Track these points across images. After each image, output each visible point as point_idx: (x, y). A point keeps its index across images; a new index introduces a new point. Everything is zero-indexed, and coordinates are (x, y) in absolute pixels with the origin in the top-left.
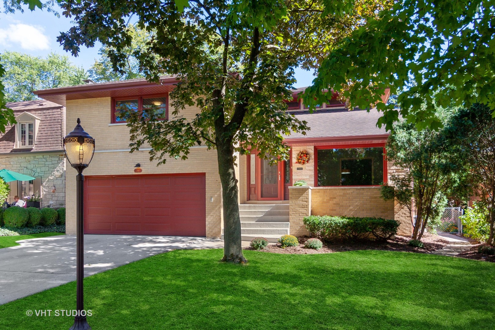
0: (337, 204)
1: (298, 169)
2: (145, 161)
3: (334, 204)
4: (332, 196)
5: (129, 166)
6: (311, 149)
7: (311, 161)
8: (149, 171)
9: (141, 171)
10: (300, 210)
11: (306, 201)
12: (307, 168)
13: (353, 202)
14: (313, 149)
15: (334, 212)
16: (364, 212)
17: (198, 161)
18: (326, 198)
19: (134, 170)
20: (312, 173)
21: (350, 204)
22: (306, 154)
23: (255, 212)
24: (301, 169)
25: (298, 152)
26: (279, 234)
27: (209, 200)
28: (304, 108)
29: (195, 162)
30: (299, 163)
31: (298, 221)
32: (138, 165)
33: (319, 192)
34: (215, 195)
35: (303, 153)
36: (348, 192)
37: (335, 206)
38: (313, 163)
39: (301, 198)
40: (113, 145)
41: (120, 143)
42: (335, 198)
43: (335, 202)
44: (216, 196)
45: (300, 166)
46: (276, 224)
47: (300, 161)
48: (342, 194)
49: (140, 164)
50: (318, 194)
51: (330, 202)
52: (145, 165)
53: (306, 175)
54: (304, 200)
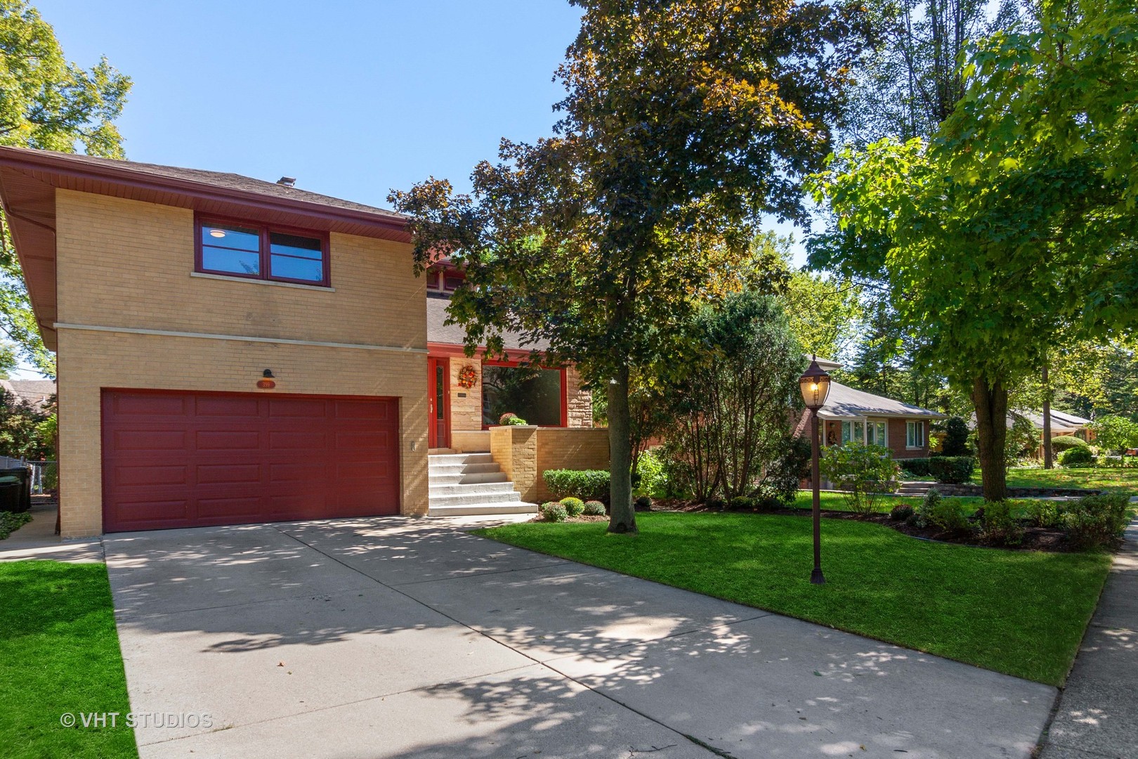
1: (461, 395)
2: (282, 366)
5: (244, 373)
6: (477, 364)
7: (477, 383)
8: (291, 387)
9: (272, 385)
10: (526, 463)
11: (533, 449)
12: (472, 394)
14: (480, 365)
17: (388, 375)
19: (256, 382)
20: (479, 403)
24: (464, 395)
25: (460, 367)
26: (510, 500)
27: (409, 447)
28: (445, 289)
29: (384, 375)
30: (461, 385)
31: (523, 480)
32: (267, 373)
34: (418, 438)
35: (471, 370)
38: (481, 387)
39: (527, 443)
40: (201, 323)
41: (220, 320)
44: (421, 439)
45: (462, 390)
46: (496, 486)
47: (462, 382)
49: (272, 370)
52: (282, 375)
53: (470, 407)
54: (529, 446)
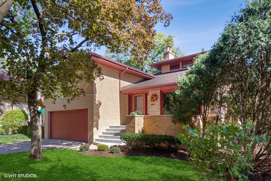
0: (157, 126)
1: (152, 105)
3: (155, 126)
4: (154, 121)
5: (62, 106)
6: (158, 93)
7: (158, 99)
9: (66, 108)
10: (131, 129)
11: (134, 124)
12: (156, 104)
13: (165, 124)
14: (159, 92)
15: (155, 131)
16: (171, 131)
18: (151, 122)
19: (64, 108)
20: (159, 107)
21: (163, 126)
22: (156, 95)
23: (116, 130)
24: (154, 104)
25: (152, 95)
26: (118, 143)
27: (89, 123)
28: (182, 68)
30: (152, 101)
33: (147, 118)
34: (91, 120)
35: (154, 95)
36: (163, 118)
37: (156, 127)
38: (160, 101)
39: (131, 122)
42: (156, 122)
43: (155, 125)
45: (153, 103)
47: (152, 100)
48: (159, 119)
50: (147, 119)
51: (153, 124)
53: (156, 108)
54: (133, 123)
